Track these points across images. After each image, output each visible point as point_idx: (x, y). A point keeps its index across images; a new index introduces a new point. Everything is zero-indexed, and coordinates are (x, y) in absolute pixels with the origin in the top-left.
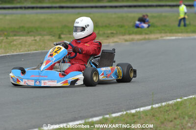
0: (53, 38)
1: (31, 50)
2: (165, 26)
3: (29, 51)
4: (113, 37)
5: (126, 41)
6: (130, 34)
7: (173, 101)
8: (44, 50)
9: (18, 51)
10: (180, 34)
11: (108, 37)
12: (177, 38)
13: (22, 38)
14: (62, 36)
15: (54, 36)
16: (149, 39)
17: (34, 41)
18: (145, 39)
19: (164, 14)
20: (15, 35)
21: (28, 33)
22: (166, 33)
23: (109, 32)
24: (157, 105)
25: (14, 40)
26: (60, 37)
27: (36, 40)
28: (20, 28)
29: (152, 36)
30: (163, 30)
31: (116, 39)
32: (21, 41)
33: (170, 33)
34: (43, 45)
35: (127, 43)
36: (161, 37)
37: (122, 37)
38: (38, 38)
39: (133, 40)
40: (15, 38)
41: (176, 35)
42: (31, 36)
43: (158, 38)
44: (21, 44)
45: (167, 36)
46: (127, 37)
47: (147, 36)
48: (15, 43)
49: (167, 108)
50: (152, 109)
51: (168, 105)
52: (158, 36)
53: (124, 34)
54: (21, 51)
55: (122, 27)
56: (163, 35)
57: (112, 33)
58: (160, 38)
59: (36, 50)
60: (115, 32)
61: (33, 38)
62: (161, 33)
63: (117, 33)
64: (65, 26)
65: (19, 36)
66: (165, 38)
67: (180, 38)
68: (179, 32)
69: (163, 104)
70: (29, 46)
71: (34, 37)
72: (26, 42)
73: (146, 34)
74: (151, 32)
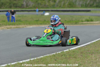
2: (26, 21)
5: (8, 28)
6: (9, 25)
7: (39, 57)
10: (34, 25)
12: (33, 27)
16: (19, 27)
18: (17, 27)
19: (24, 15)
22: (27, 24)
24: (32, 59)
29: (20, 26)
30: (25, 23)
33: (29, 24)
36: (25, 26)
37: (5, 27)
39: (11, 28)
41: (32, 25)
43: (23, 27)
45: (28, 26)
46: (8, 26)
47: (18, 26)
49: (37, 61)
50: (30, 61)
51: (38, 59)
53: (6, 25)
55: (4, 21)
56: (26, 25)
62: (24, 24)
63: (2, 25)
66: (27, 27)
67: (35, 27)
68: (33, 24)
69: (35, 58)
73: (17, 25)
74: (20, 24)
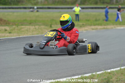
0: (46, 27)
1: (34, 34)
3: (33, 34)
4: (84, 27)
5: (93, 29)
6: (94, 25)
8: (42, 34)
9: (26, 35)
11: (81, 27)
13: (27, 27)
14: (52, 26)
15: (47, 26)
16: (107, 29)
17: (35, 29)
18: (104, 28)
20: (22, 25)
21: (30, 24)
22: (117, 25)
23: (81, 24)
25: (22, 28)
26: (51, 27)
27: (36, 28)
28: (24, 20)
29: (109, 27)
31: (86, 28)
32: (26, 28)
33: (119, 25)
34: (41, 31)
35: (94, 31)
37: (90, 27)
38: (37, 27)
39: (97, 29)
40: (22, 27)
42: (32, 25)
43: (112, 28)
44: (27, 31)
46: (93, 27)
47: (105, 27)
48: (23, 30)
52: (112, 26)
53: (91, 25)
54: (28, 35)
55: (88, 21)
56: (115, 26)
57: (83, 25)
58: (114, 28)
59: (37, 34)
60: (85, 24)
61: (33, 27)
62: (113, 25)
63: (86, 25)
64: (53, 20)
65: (25, 25)
66: (117, 28)
70: (32, 32)
71: (35, 26)
72: (30, 29)
73: (105, 25)
74: (108, 24)
